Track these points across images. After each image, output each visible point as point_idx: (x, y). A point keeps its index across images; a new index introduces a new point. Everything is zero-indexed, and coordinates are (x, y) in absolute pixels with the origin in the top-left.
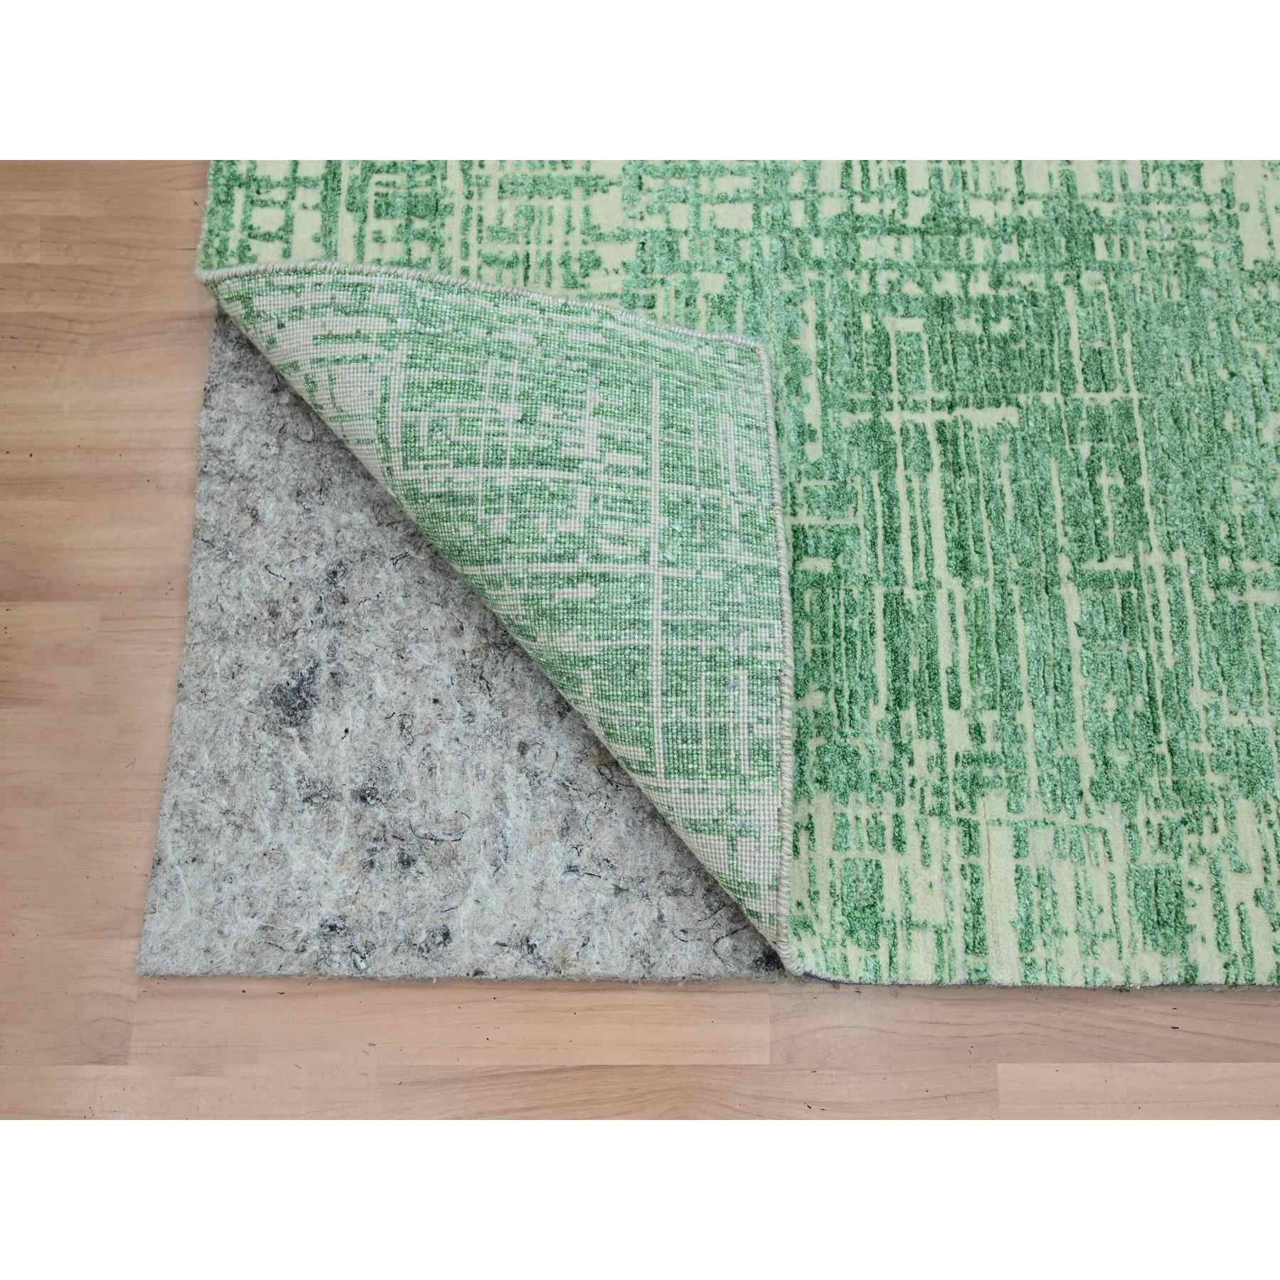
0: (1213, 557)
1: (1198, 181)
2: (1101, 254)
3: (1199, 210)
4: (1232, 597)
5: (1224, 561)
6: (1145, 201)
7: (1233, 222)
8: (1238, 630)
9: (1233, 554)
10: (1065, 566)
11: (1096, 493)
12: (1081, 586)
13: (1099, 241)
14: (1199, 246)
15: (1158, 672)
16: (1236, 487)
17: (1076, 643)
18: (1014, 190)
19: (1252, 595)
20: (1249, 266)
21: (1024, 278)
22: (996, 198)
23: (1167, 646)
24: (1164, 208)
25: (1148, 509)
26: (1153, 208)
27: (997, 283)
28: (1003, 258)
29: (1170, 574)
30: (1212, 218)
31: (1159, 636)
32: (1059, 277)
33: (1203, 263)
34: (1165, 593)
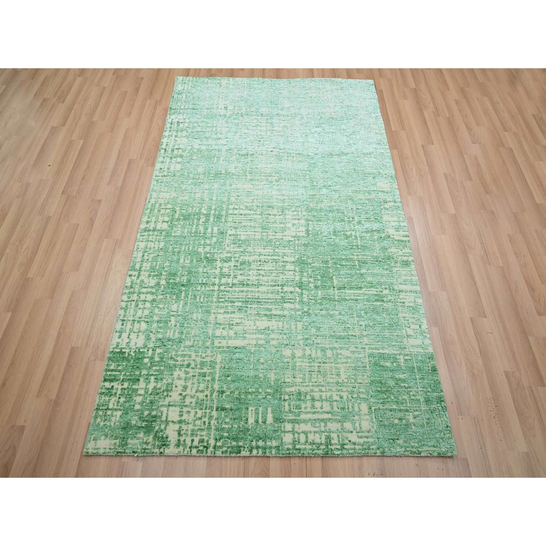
0: (354, 249)
1: (292, 241)
2: (305, 259)
3: (297, 242)
4: (360, 247)
5: (354, 247)
6: (296, 250)
7: (299, 236)
8: (365, 247)
9: (353, 246)
10: (358, 272)
11: (346, 265)
12: (361, 269)
13: (303, 259)
14: (303, 243)
15: (372, 259)
16: (343, 244)
17: (369, 271)
18: (293, 272)
19: (359, 244)
20: (306, 236)
21: (310, 272)
22: (295, 276)
23: (368, 257)
24: (297, 247)
25: (348, 257)
26: (297, 249)
27: (311, 277)
28: (306, 275)
29: (357, 256)
30: (298, 240)
31: (367, 259)
32: (309, 266)
33: (306, 242)
34: (360, 257)
